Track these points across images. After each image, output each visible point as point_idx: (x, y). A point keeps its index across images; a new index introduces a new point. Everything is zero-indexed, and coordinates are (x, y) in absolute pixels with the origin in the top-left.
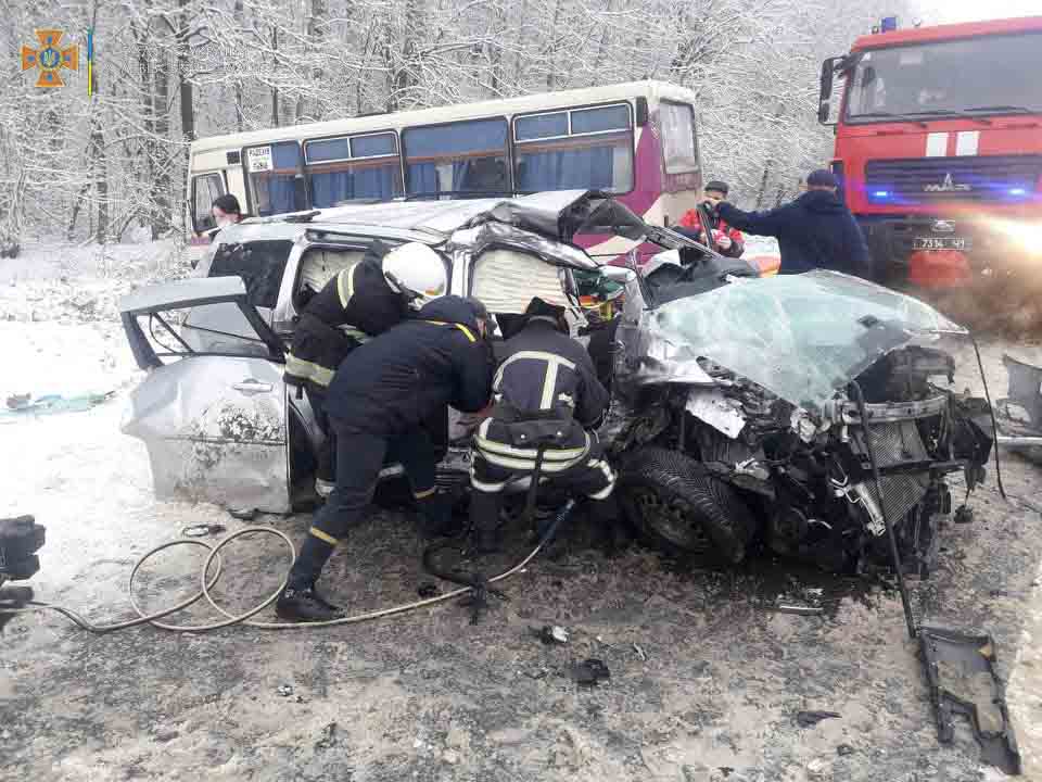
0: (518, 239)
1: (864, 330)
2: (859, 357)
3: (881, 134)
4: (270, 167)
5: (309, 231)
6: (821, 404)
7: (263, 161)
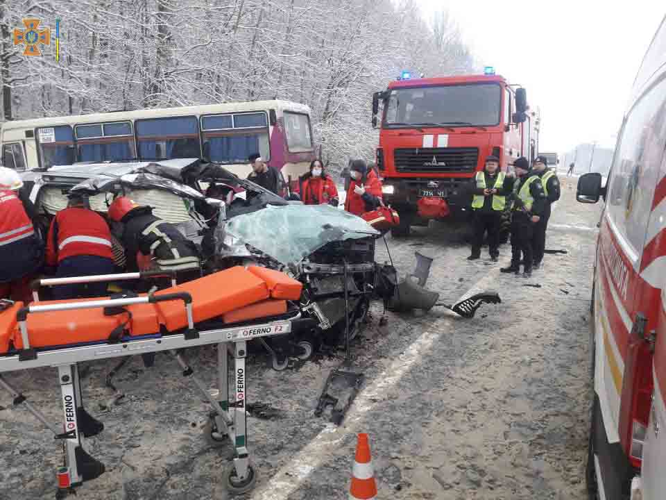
0: (159, 182)
1: (323, 230)
2: (317, 243)
3: (401, 134)
4: (53, 140)
5: (44, 176)
6: (296, 264)
7: (49, 137)
